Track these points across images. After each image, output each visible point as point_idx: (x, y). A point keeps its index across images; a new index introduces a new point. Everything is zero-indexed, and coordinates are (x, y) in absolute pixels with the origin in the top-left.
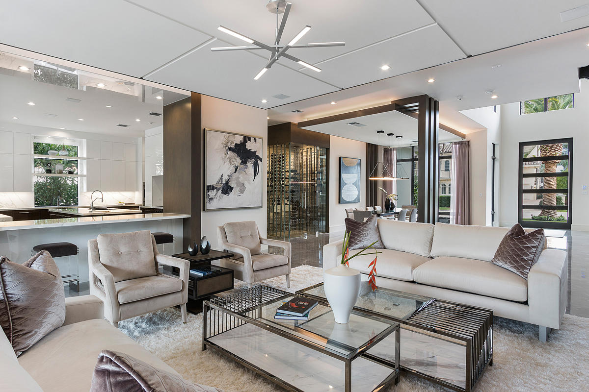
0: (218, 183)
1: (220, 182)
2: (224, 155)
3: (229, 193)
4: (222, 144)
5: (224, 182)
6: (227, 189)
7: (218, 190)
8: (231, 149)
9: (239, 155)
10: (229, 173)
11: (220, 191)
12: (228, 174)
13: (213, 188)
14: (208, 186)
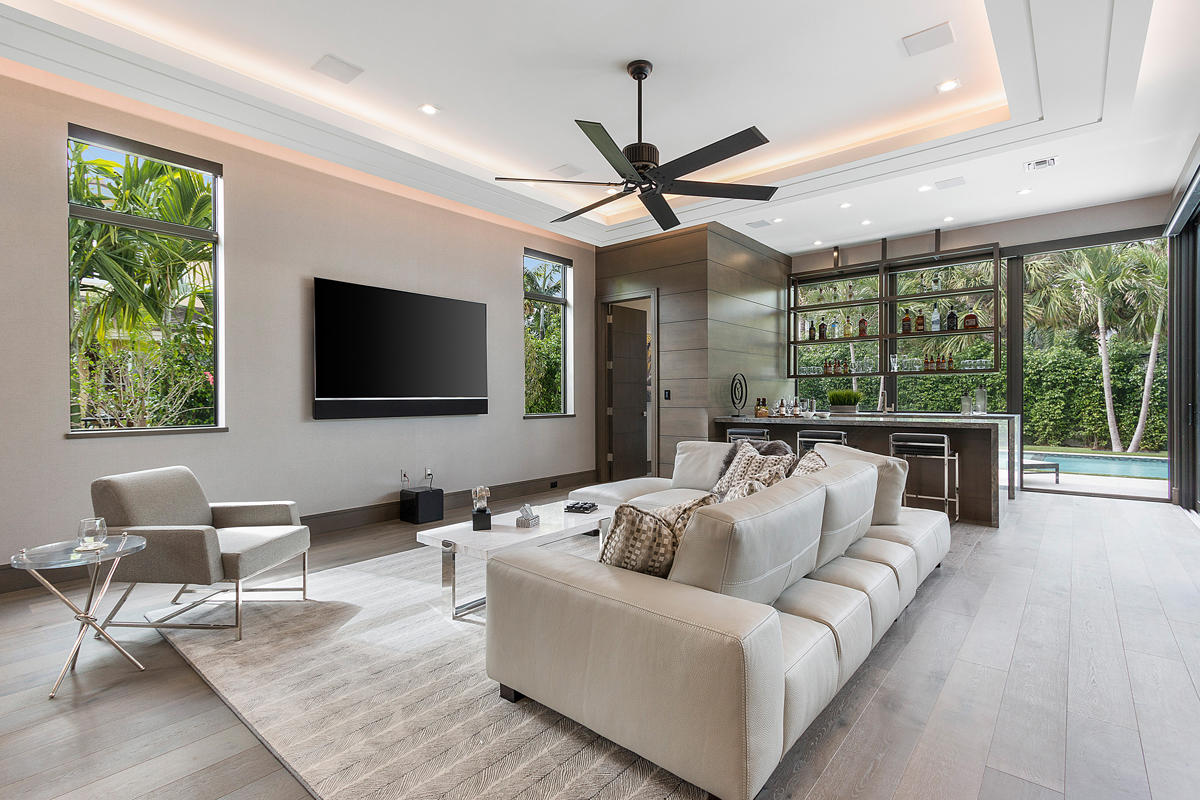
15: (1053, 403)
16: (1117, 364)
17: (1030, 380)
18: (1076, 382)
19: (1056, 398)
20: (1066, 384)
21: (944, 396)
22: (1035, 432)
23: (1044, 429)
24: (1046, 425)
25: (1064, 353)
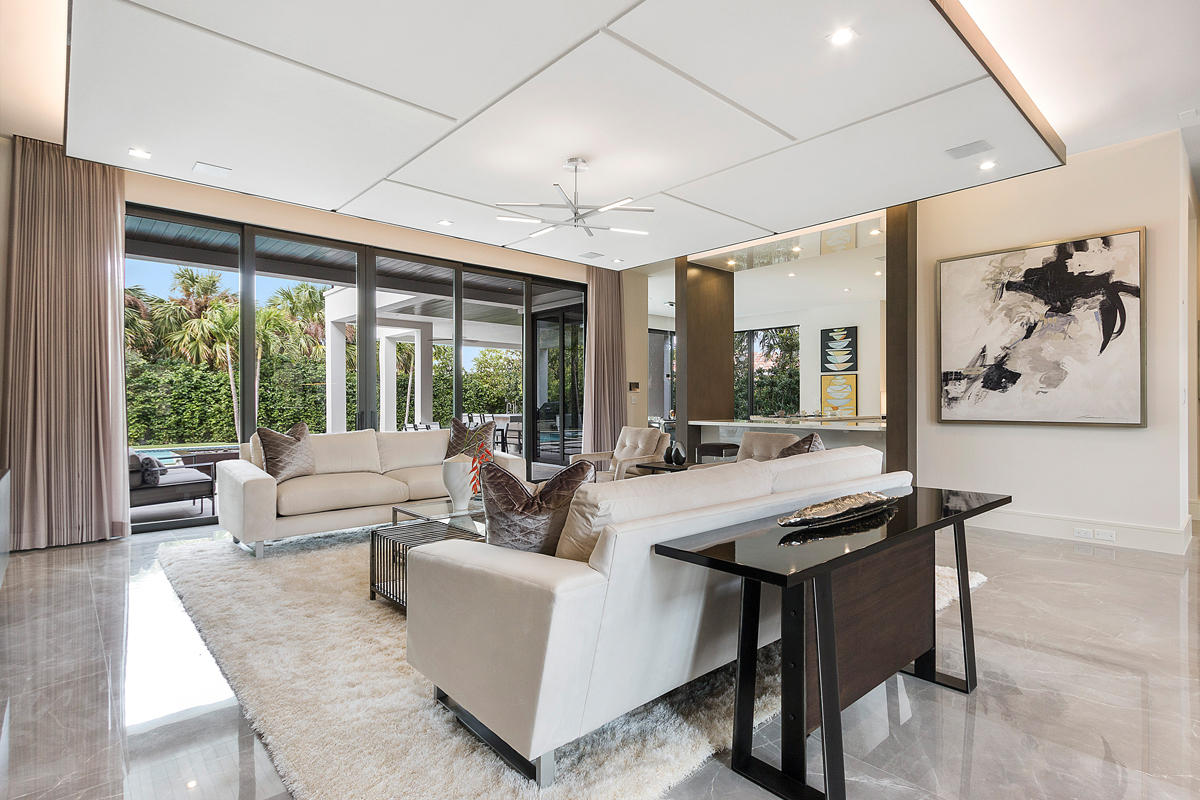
0: (973, 366)
1: (978, 364)
2: (988, 305)
3: (1005, 387)
4: (984, 280)
5: (990, 361)
6: (999, 377)
7: (975, 380)
8: (1010, 286)
9: (1037, 295)
10: (1006, 341)
11: (979, 384)
12: (1003, 345)
13: (958, 376)
14: (946, 374)
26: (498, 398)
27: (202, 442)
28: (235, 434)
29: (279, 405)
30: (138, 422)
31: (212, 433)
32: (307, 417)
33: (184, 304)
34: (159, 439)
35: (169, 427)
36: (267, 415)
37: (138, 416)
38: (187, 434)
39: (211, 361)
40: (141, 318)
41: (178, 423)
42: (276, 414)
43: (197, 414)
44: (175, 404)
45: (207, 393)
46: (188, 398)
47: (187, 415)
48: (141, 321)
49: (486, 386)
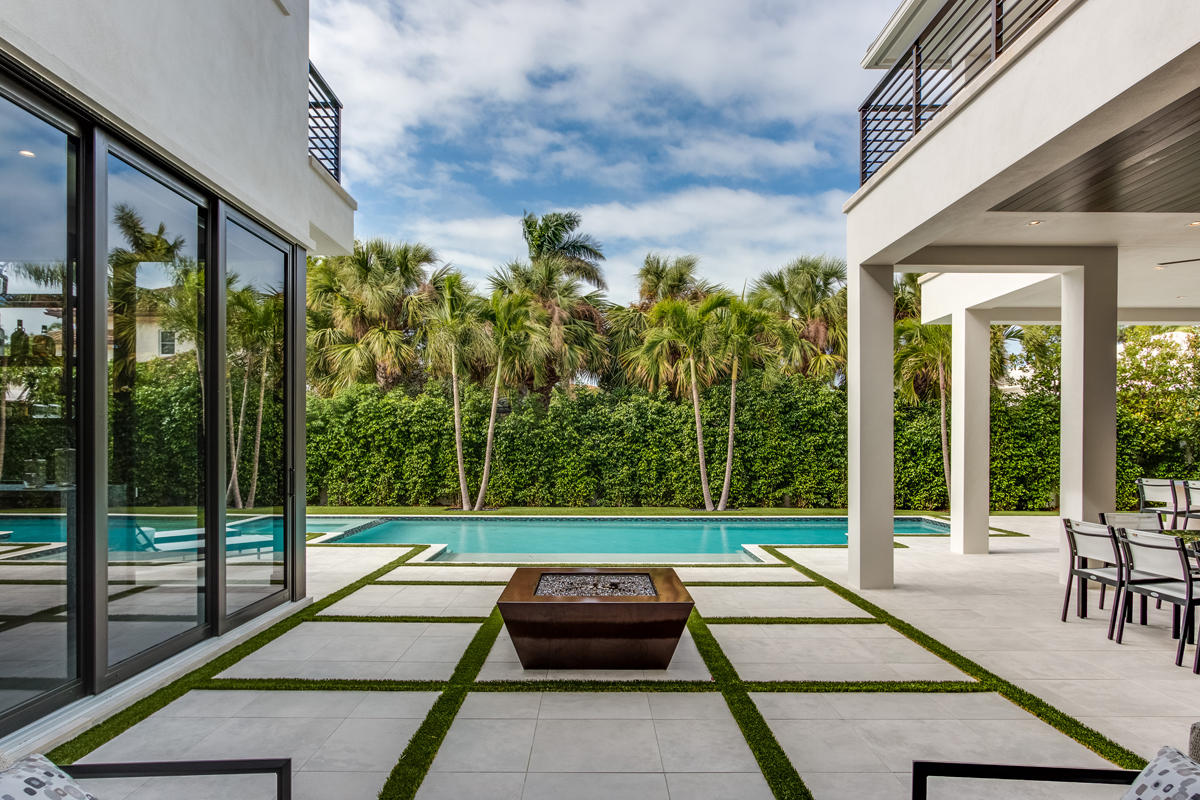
15: (422, 457)
16: (474, 416)
17: (400, 431)
18: (440, 435)
19: (423, 452)
20: (433, 437)
21: (317, 448)
22: (407, 491)
23: (414, 488)
24: (415, 483)
25: (430, 402)
26: (1168, 441)
27: (662, 505)
28: (703, 496)
29: (763, 451)
30: (588, 474)
31: (674, 492)
32: (804, 472)
33: (645, 311)
34: (611, 499)
35: (622, 483)
36: (746, 467)
37: (587, 467)
38: (642, 493)
39: (672, 385)
40: (597, 332)
41: (633, 477)
42: (757, 466)
43: (654, 464)
44: (628, 450)
45: (668, 434)
46: (644, 441)
47: (643, 465)
48: (596, 336)
49: (1140, 416)
